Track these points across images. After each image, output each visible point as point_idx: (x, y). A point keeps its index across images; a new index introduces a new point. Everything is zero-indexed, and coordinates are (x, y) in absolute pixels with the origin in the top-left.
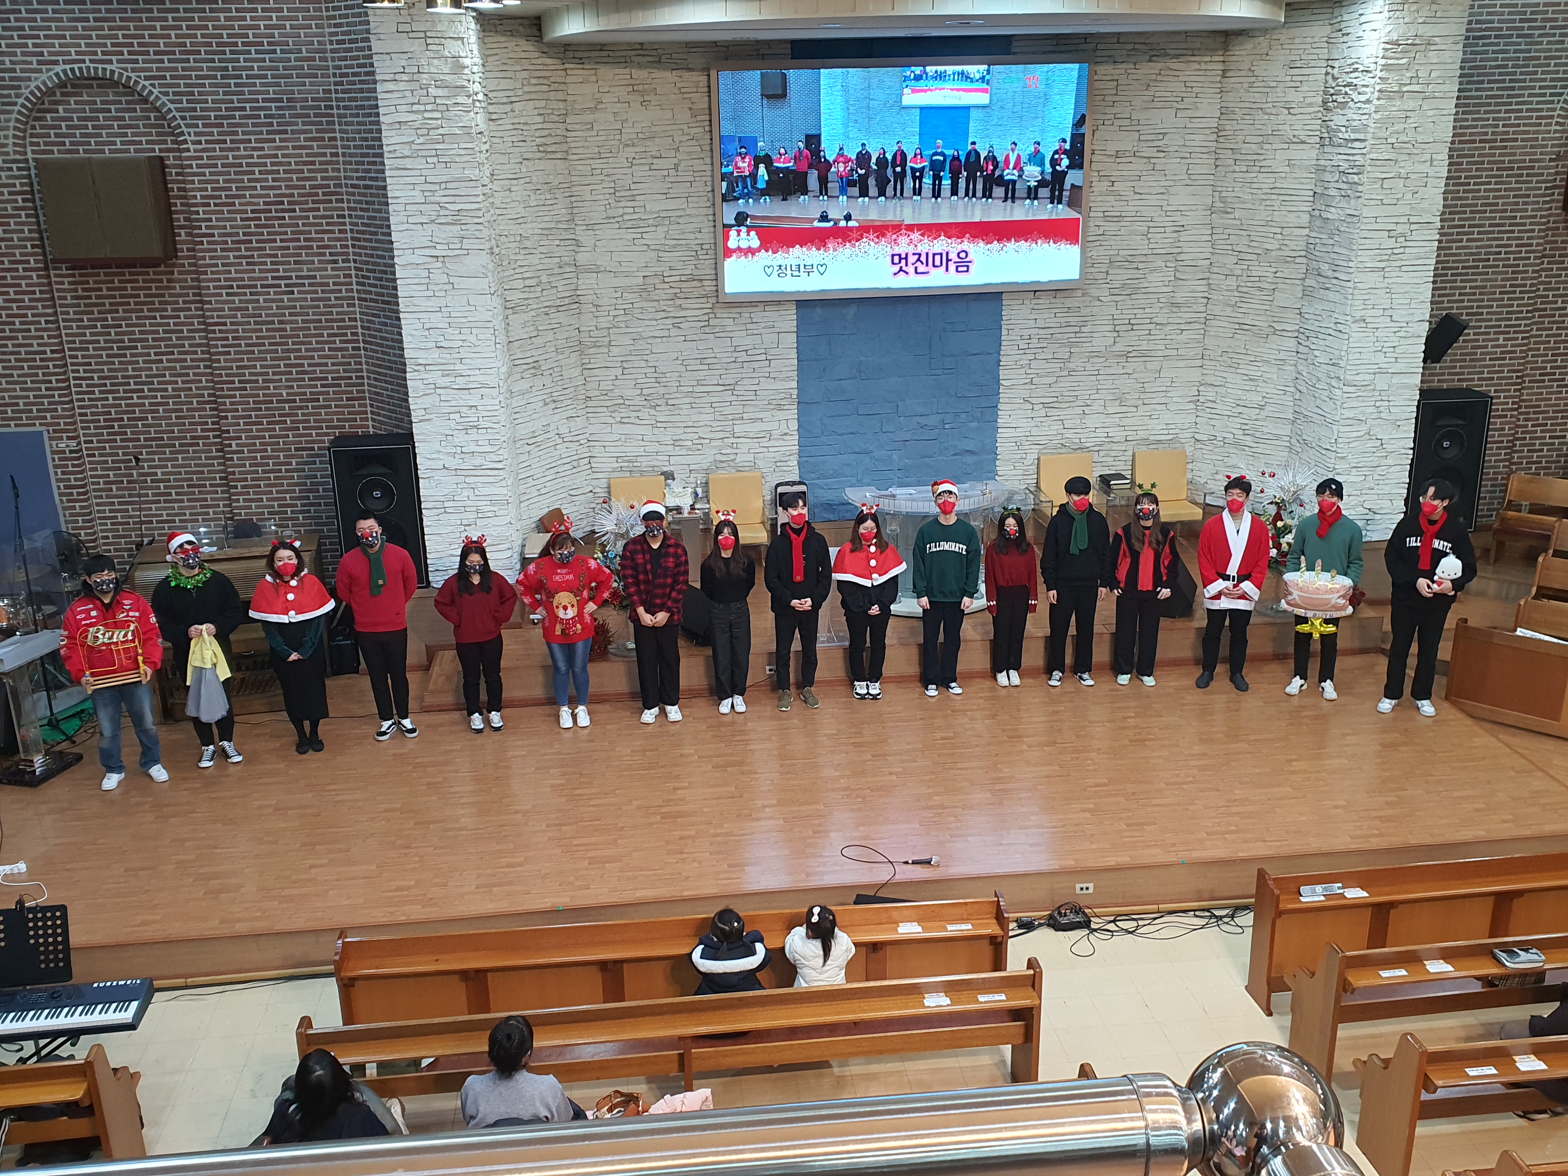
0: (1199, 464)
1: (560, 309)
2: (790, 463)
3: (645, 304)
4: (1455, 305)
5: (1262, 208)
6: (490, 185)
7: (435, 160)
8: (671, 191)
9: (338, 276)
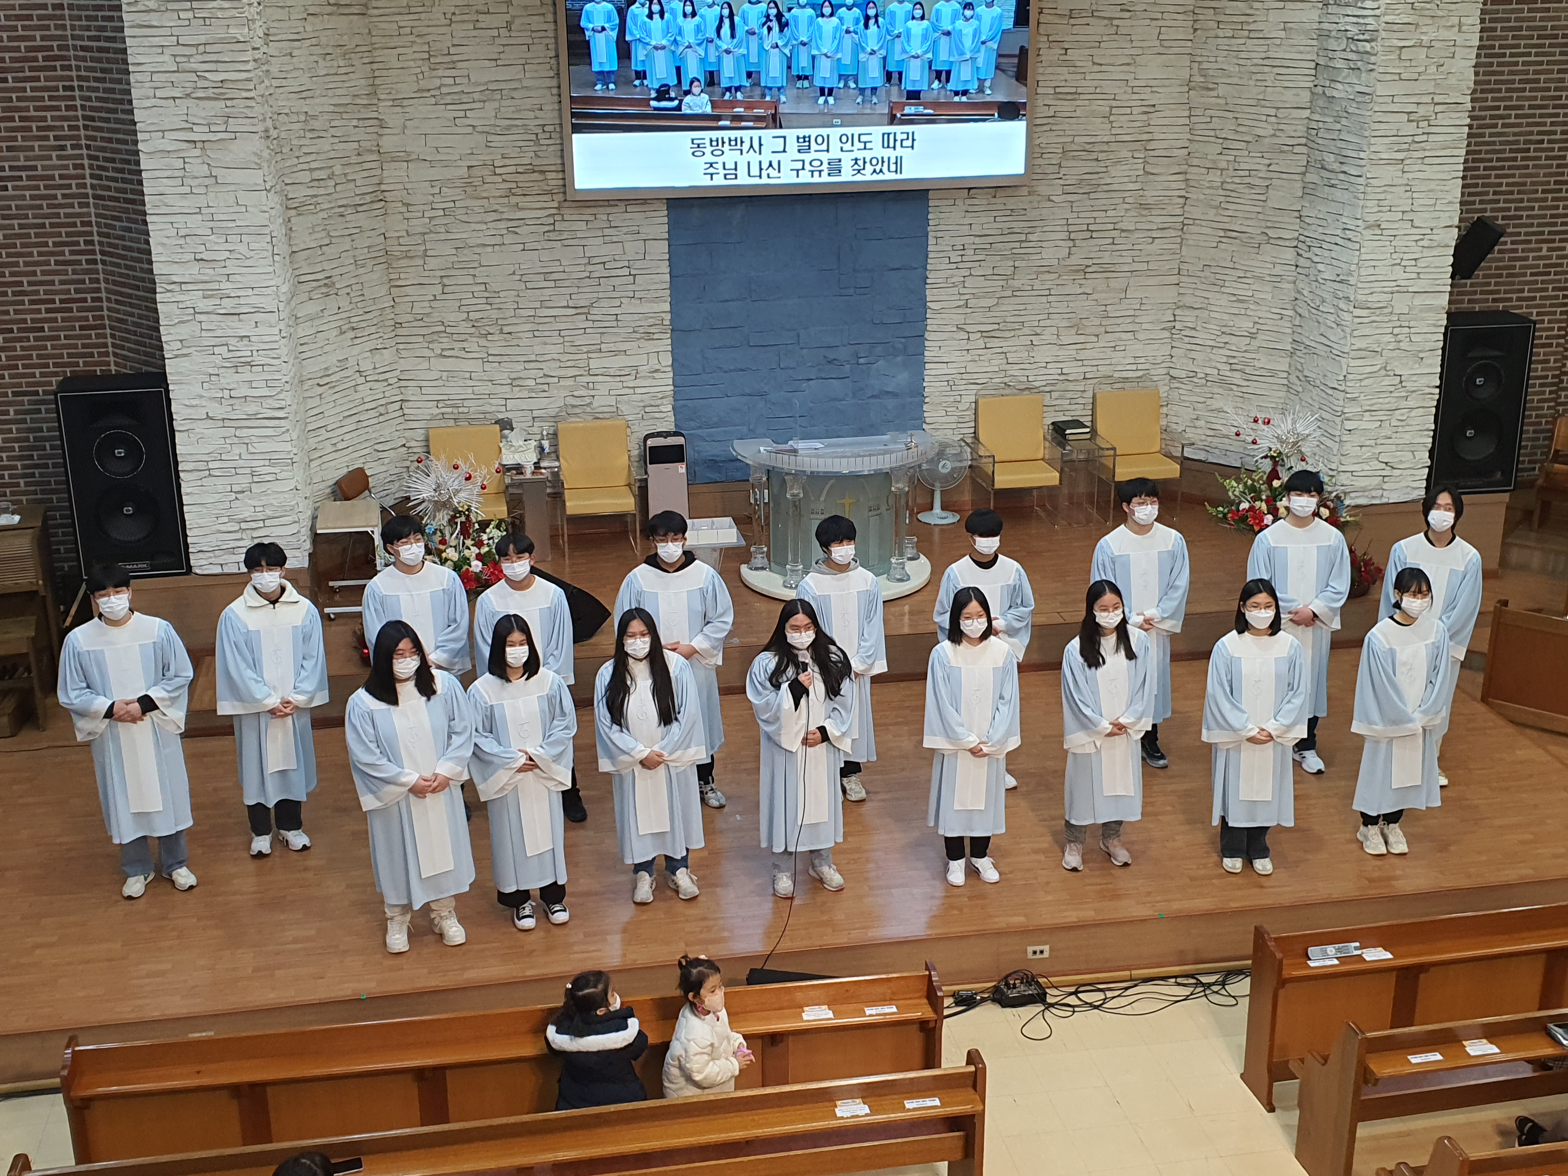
0: (1175, 408)
1: (360, 209)
2: (662, 408)
3: (469, 203)
4: (1489, 206)
5: (1252, 83)
6: (264, 49)
7: (190, 15)
8: (502, 56)
9: (66, 167)
